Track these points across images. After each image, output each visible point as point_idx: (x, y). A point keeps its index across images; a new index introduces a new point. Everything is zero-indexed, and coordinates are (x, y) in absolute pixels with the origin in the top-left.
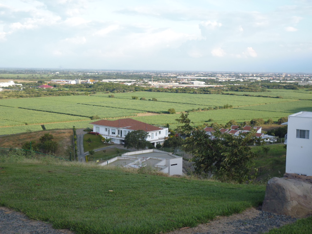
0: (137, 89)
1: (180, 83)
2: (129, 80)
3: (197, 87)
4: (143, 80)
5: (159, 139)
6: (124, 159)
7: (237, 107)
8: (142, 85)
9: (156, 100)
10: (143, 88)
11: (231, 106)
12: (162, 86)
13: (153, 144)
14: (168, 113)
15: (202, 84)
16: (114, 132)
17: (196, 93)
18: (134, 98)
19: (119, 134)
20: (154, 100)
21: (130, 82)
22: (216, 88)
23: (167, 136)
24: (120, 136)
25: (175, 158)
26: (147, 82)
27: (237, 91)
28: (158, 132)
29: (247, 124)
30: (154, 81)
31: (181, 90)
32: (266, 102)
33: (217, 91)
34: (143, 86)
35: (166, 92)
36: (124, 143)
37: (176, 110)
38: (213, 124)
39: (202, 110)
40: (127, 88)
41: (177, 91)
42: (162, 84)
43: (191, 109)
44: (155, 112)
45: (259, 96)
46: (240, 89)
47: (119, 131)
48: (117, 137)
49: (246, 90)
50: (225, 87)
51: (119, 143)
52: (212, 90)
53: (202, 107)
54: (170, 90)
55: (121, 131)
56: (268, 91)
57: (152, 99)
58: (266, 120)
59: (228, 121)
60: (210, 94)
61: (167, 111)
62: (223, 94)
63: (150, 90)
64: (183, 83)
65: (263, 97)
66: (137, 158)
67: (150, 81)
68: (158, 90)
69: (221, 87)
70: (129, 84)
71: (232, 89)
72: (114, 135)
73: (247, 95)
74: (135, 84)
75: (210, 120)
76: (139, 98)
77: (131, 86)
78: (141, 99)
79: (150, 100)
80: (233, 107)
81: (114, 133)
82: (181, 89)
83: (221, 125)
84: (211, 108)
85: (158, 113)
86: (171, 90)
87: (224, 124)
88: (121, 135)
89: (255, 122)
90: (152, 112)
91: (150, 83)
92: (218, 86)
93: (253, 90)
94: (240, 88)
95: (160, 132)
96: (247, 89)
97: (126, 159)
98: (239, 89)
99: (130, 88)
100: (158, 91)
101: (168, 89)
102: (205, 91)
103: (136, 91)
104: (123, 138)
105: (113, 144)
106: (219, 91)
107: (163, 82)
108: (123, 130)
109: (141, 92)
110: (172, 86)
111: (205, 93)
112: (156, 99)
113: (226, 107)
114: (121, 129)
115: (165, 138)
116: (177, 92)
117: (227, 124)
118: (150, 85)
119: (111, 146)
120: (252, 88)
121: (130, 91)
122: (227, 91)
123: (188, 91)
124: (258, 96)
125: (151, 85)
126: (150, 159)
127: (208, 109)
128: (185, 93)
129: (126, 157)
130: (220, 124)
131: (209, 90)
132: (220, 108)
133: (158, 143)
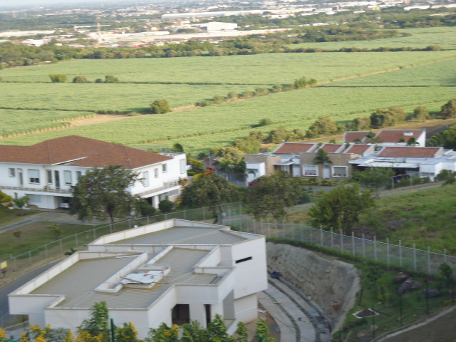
0: (60, 55)
1: (171, 32)
2: (36, 32)
3: (218, 38)
4: (72, 31)
5: (166, 185)
6: (96, 256)
7: (327, 83)
8: (71, 42)
9: (115, 81)
10: (78, 50)
11: (313, 81)
12: (126, 43)
13: (150, 200)
14: (151, 111)
15: (231, 30)
16: (35, 176)
17: (217, 54)
18: (56, 80)
19: (50, 181)
20: (110, 80)
21: (40, 37)
22: (268, 36)
23: (185, 176)
24: (53, 186)
25: (244, 239)
26: (84, 35)
27: (322, 40)
28: (160, 168)
29: (363, 123)
30: (102, 29)
31: (177, 50)
32: (401, 64)
33: (271, 44)
34: (77, 46)
35: (137, 56)
36: (66, 206)
37: (171, 103)
38: (272, 132)
39: (240, 96)
40: (33, 54)
41: (167, 53)
42: (124, 36)
43: (211, 97)
44: (117, 113)
45: (381, 50)
46: (330, 34)
47: (49, 173)
48: (46, 189)
49: (345, 36)
50: (290, 32)
51: (51, 205)
52: (257, 43)
53: (239, 90)
54: (149, 50)
55: (57, 173)
56: (405, 35)
57: (103, 79)
58: (410, 110)
59: (313, 121)
60: (254, 53)
61: (147, 106)
62: (287, 51)
63: (97, 56)
64: (180, 31)
65: (392, 50)
66: (137, 250)
67: (94, 30)
68: (117, 54)
69: (279, 33)
70: (38, 43)
71: (308, 37)
72: (34, 186)
73: (349, 50)
74: (54, 41)
75: (263, 123)
76: (71, 79)
77: (43, 47)
78: (75, 81)
79: (98, 81)
80: (319, 84)
81: (37, 180)
82: (177, 48)
83: (295, 131)
84: (262, 90)
85: (125, 113)
86: (150, 52)
87: (304, 130)
88: (58, 184)
89: (382, 117)
90: (110, 113)
91: (93, 35)
92: (272, 31)
93: (365, 36)
94: (330, 32)
95: (164, 168)
96: (349, 32)
97: (103, 255)
98: (327, 36)
99: (43, 53)
100: (118, 56)
101: (144, 49)
102: (239, 47)
103: (59, 59)
104: (64, 192)
105: (36, 211)
106: (274, 44)
107: (127, 32)
108: (61, 169)
109: (73, 61)
110: (152, 39)
111: (239, 54)
112: (115, 76)
113: (298, 85)
114: (54, 168)
115: (180, 182)
116: (167, 56)
117: (312, 128)
118: (92, 41)
119: (33, 218)
120: (361, 29)
121: (43, 59)
122: (296, 42)
123: (197, 52)
124: (377, 50)
125: (96, 41)
126: (174, 248)
127: (254, 94)
128: (189, 55)
129: (103, 249)
130: (292, 129)
131: (250, 42)
132: (286, 87)
133: (163, 198)
